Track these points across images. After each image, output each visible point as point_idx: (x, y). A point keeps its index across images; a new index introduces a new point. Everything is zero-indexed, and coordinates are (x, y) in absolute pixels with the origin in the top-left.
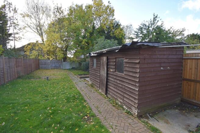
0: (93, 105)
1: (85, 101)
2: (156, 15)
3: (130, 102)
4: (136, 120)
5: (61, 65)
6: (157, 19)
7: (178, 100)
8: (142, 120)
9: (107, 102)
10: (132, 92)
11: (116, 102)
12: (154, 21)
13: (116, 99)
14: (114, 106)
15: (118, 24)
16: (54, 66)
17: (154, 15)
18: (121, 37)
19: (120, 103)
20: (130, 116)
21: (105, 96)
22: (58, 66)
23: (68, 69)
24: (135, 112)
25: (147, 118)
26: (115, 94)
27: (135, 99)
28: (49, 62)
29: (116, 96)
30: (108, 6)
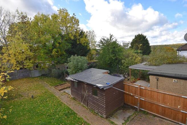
0: (83, 115)
1: (77, 114)
2: (111, 35)
3: (102, 112)
4: (105, 120)
5: (30, 73)
6: (113, 37)
7: (122, 104)
8: (108, 119)
9: (89, 112)
10: (102, 107)
11: (94, 111)
12: (110, 38)
13: (94, 110)
14: (94, 114)
15: (82, 32)
16: (22, 75)
17: (110, 35)
18: (86, 44)
19: (97, 112)
20: (103, 118)
21: (87, 107)
22: (26, 75)
23: (37, 77)
24: (105, 116)
25: (110, 118)
26: (93, 107)
27: (104, 110)
28: (16, 72)
29: (94, 108)
30: (73, 17)
